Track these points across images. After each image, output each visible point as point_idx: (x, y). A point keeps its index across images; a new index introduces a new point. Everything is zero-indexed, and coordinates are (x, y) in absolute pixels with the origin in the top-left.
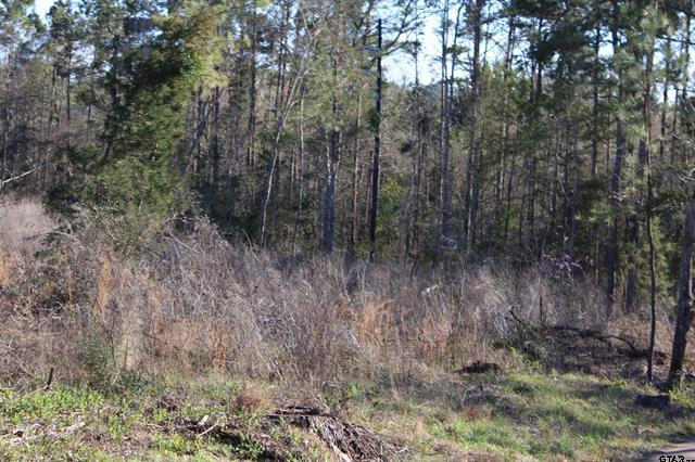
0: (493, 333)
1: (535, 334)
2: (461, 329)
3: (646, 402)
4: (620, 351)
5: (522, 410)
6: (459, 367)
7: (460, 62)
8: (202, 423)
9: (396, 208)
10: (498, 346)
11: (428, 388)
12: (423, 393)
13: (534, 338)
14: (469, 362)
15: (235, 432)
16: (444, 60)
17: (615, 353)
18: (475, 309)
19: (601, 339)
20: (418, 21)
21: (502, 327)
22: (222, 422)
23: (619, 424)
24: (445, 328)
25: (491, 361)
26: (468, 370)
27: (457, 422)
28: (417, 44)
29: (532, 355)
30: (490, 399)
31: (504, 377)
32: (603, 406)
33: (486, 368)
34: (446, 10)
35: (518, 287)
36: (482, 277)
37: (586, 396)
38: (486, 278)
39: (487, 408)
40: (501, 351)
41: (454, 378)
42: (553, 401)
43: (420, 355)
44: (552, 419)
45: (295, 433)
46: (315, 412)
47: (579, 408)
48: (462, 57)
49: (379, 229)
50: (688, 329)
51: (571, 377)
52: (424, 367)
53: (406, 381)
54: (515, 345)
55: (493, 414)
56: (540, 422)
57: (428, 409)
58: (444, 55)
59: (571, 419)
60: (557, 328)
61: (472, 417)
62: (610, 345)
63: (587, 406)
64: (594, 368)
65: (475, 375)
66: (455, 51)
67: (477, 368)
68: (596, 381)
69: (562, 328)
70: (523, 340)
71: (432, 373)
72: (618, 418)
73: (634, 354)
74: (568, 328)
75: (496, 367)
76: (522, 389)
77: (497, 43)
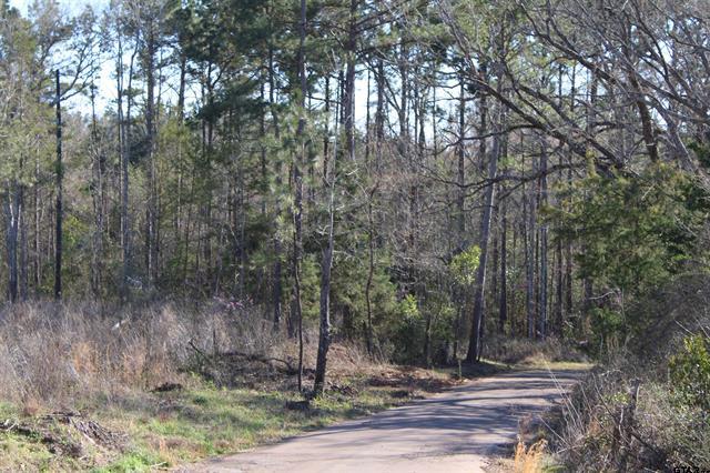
0: (176, 361)
1: (211, 360)
2: (152, 359)
3: (291, 406)
4: (279, 370)
5: (199, 415)
6: (152, 388)
7: (136, 104)
8: (6, 424)
9: (79, 246)
10: (181, 371)
11: (131, 403)
12: (128, 406)
13: (210, 364)
14: (159, 385)
15: (26, 428)
16: (119, 101)
17: (275, 372)
18: (162, 343)
19: (264, 361)
20: (95, 66)
21: (183, 357)
22: (17, 422)
23: (269, 422)
24: (141, 359)
25: (176, 382)
26: (160, 389)
27: (154, 422)
28: (93, 87)
29: (208, 377)
30: (177, 409)
31: (186, 394)
32: (259, 410)
33: (172, 387)
34: (120, 55)
35: (196, 322)
36: (165, 312)
37: (247, 404)
38: (168, 313)
39: (175, 415)
40: (183, 375)
41: (149, 396)
42: (221, 409)
43: (123, 381)
44: (221, 421)
45: (62, 427)
46: (71, 415)
47: (241, 412)
48: (138, 99)
49: (63, 267)
50: (327, 350)
51: (239, 392)
52: (128, 390)
53: (115, 400)
54: (194, 370)
55: (179, 418)
56: (212, 421)
57: (134, 416)
58: (120, 96)
59: (234, 420)
60: (229, 354)
61: (164, 419)
62: (271, 365)
63: (248, 411)
64: (256, 385)
65: (164, 393)
66: (131, 93)
67: (166, 388)
68: (256, 393)
69: (231, 354)
70: (202, 365)
71: (133, 393)
72: (268, 418)
73: (291, 372)
74: (237, 353)
75: (180, 386)
76: (200, 401)
77: (171, 86)
